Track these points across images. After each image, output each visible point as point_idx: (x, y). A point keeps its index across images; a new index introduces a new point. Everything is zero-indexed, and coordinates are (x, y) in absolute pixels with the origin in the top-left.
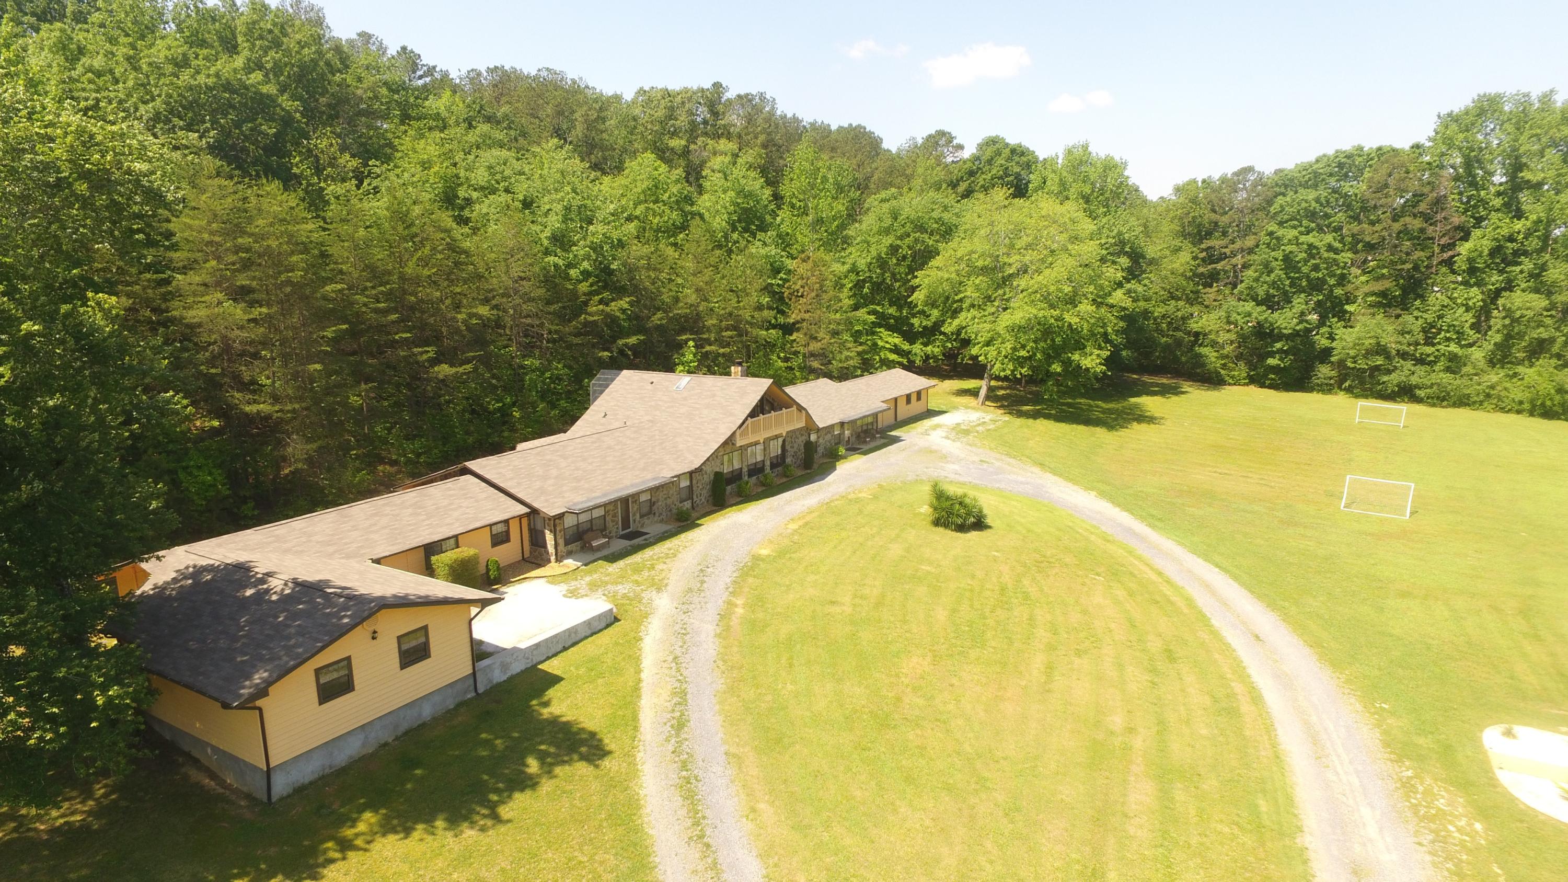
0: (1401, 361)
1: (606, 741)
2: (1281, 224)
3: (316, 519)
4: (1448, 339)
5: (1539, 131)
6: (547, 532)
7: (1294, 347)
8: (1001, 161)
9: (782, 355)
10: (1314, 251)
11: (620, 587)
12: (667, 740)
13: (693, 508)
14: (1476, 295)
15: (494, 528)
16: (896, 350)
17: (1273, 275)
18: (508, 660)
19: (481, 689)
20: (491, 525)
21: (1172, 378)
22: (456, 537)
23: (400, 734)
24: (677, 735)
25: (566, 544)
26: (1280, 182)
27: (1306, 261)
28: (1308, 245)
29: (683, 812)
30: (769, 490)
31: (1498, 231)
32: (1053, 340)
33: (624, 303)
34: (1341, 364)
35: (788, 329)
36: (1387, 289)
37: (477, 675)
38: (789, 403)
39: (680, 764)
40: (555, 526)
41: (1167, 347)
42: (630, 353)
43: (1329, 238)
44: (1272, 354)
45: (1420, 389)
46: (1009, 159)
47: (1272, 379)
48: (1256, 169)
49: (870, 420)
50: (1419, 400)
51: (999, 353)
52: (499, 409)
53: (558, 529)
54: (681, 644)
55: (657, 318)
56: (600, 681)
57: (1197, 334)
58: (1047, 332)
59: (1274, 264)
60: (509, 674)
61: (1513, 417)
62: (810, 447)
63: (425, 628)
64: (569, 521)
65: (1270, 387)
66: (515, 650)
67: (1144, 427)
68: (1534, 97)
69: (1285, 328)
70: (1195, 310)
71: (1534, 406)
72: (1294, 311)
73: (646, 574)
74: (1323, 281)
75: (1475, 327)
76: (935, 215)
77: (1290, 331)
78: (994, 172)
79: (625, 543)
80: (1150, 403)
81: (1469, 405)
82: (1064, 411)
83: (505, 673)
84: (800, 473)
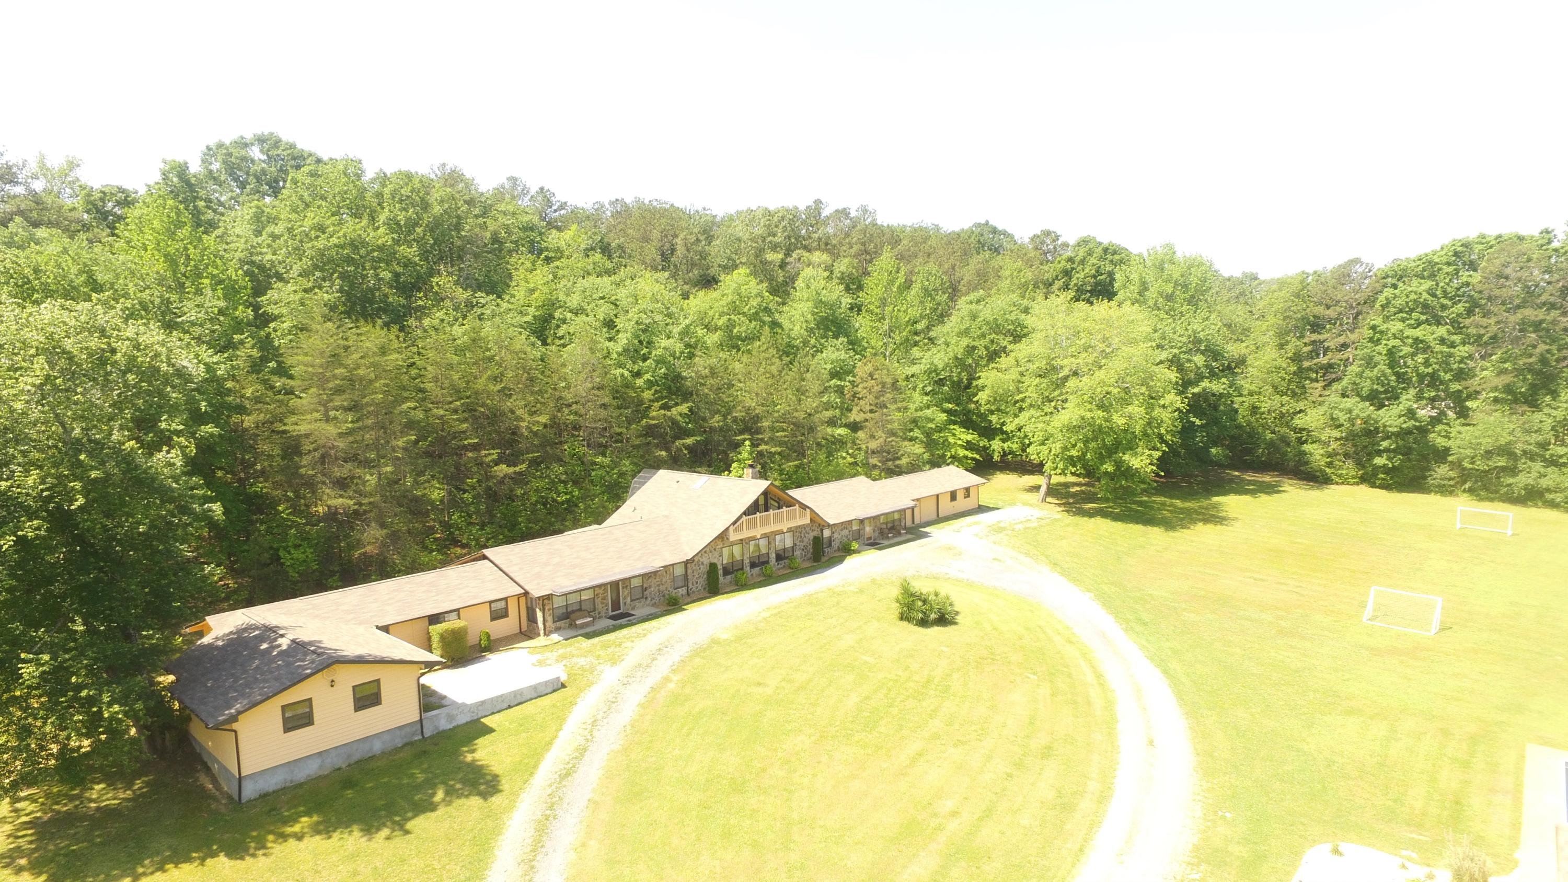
0: (1529, 463)
1: (503, 782)
2: (1386, 317)
3: (349, 592)
6: (538, 610)
7: (1404, 446)
8: (1093, 260)
9: (850, 451)
10: (1422, 345)
11: (583, 659)
12: (550, 786)
13: (688, 594)
15: (493, 605)
16: (969, 446)
17: (1376, 370)
18: (454, 712)
19: (427, 733)
20: (491, 602)
21: (1277, 476)
22: (458, 610)
23: (352, 761)
24: (560, 782)
25: (554, 622)
26: (1391, 273)
27: (1413, 356)
28: (1414, 339)
29: (530, 841)
30: (768, 580)
32: (1103, 440)
33: (684, 408)
34: (1459, 464)
35: (855, 427)
36: (1513, 385)
37: (424, 722)
38: (791, 503)
39: (549, 805)
40: (543, 605)
41: (1271, 444)
42: (686, 452)
43: (1442, 331)
44: (1379, 453)
45: (1552, 492)
46: (1100, 259)
47: (1383, 479)
48: (1365, 260)
49: (896, 516)
50: (1553, 505)
51: (1050, 451)
52: (568, 501)
53: (547, 608)
54: (605, 710)
55: (716, 421)
56: (524, 734)
57: (1302, 431)
58: (1098, 432)
59: (1378, 359)
60: (454, 724)
62: (818, 542)
63: (378, 681)
64: (558, 603)
65: (1381, 487)
66: (464, 705)
67: (1210, 527)
69: (1390, 426)
70: (1301, 405)
72: (1402, 408)
73: (610, 650)
74: (1435, 376)
76: (1012, 317)
77: (1396, 429)
78: (1087, 271)
79: (611, 622)
80: (1231, 503)
82: (1131, 510)
83: (451, 723)
84: (807, 564)
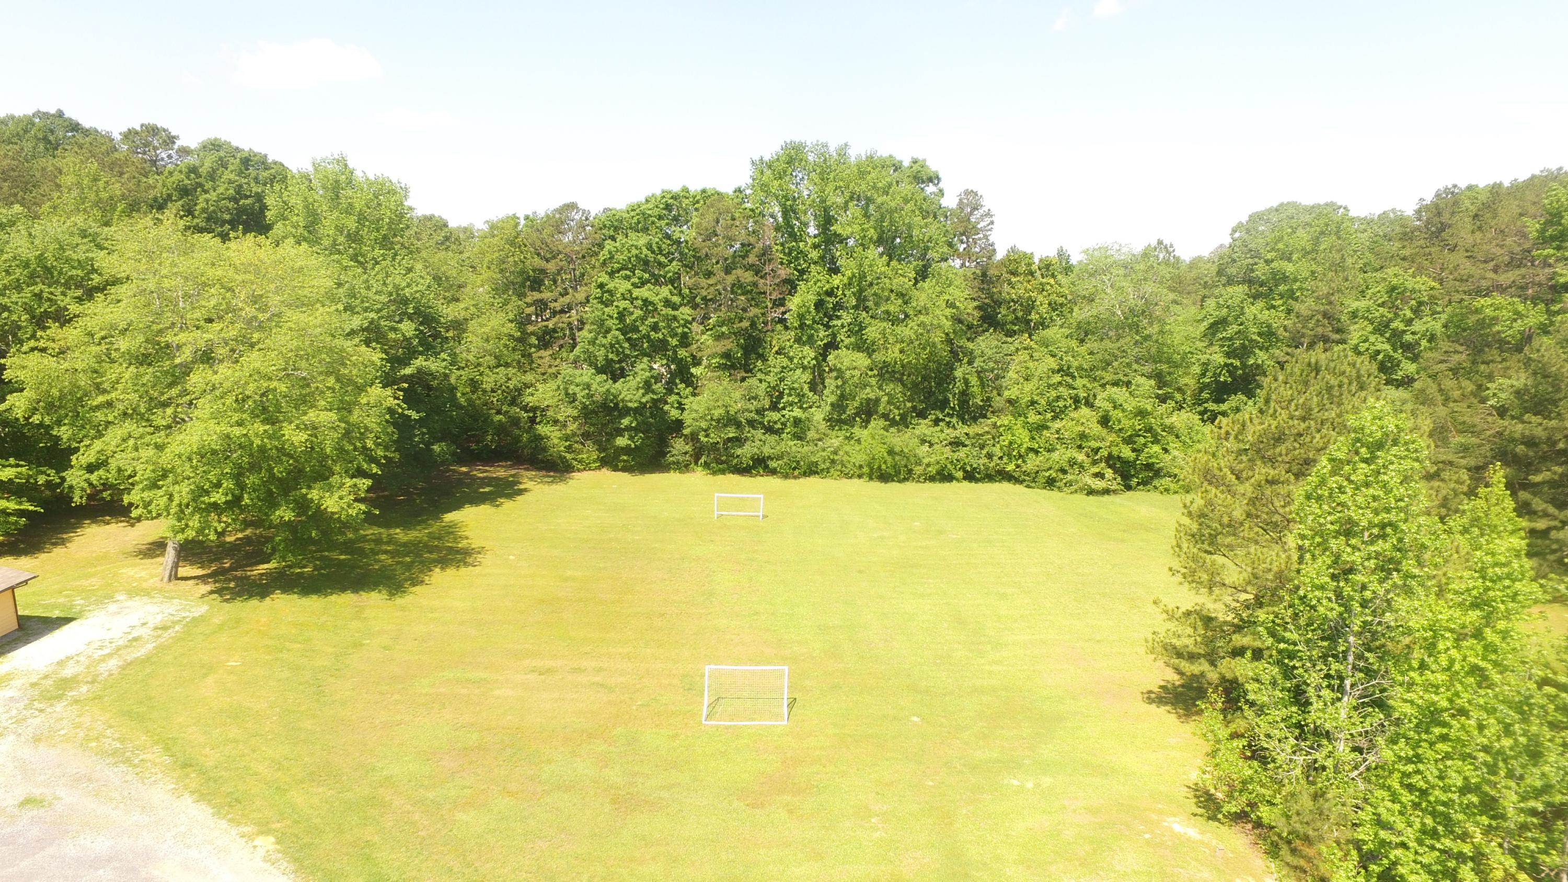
0: (752, 431)
2: (612, 274)
4: (791, 404)
5: (841, 184)
7: (644, 422)
8: (228, 175)
10: (650, 308)
14: (809, 353)
17: (609, 336)
21: (511, 466)
26: (608, 223)
27: (643, 319)
28: (643, 300)
31: (819, 284)
34: (694, 437)
36: (730, 350)
41: (501, 429)
43: (665, 291)
44: (619, 432)
45: (772, 459)
46: (241, 173)
47: (624, 461)
48: (580, 206)
50: (773, 472)
57: (534, 409)
59: (610, 323)
61: (856, 481)
65: (624, 469)
67: (449, 574)
68: (832, 149)
69: (630, 401)
70: (529, 377)
71: (872, 469)
72: (638, 379)
74: (664, 342)
75: (813, 387)
77: (636, 405)
78: (221, 190)
80: (470, 520)
81: (816, 473)
